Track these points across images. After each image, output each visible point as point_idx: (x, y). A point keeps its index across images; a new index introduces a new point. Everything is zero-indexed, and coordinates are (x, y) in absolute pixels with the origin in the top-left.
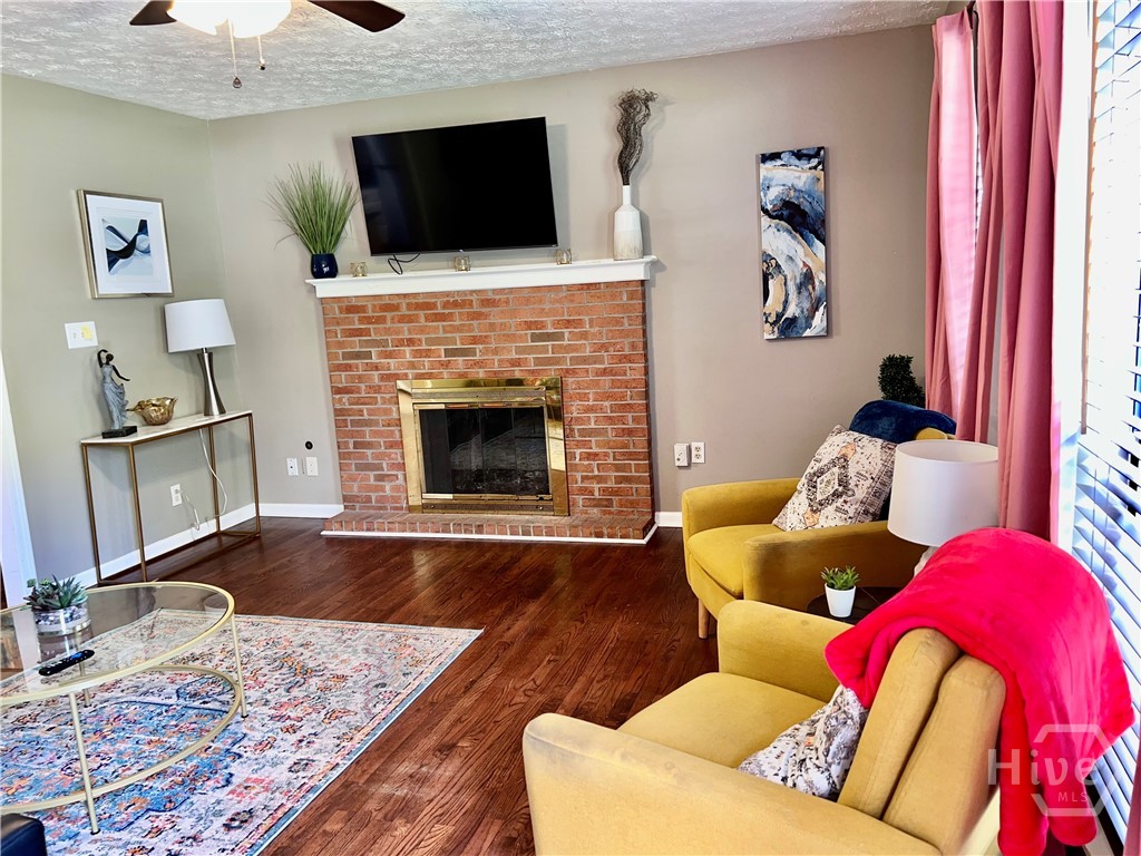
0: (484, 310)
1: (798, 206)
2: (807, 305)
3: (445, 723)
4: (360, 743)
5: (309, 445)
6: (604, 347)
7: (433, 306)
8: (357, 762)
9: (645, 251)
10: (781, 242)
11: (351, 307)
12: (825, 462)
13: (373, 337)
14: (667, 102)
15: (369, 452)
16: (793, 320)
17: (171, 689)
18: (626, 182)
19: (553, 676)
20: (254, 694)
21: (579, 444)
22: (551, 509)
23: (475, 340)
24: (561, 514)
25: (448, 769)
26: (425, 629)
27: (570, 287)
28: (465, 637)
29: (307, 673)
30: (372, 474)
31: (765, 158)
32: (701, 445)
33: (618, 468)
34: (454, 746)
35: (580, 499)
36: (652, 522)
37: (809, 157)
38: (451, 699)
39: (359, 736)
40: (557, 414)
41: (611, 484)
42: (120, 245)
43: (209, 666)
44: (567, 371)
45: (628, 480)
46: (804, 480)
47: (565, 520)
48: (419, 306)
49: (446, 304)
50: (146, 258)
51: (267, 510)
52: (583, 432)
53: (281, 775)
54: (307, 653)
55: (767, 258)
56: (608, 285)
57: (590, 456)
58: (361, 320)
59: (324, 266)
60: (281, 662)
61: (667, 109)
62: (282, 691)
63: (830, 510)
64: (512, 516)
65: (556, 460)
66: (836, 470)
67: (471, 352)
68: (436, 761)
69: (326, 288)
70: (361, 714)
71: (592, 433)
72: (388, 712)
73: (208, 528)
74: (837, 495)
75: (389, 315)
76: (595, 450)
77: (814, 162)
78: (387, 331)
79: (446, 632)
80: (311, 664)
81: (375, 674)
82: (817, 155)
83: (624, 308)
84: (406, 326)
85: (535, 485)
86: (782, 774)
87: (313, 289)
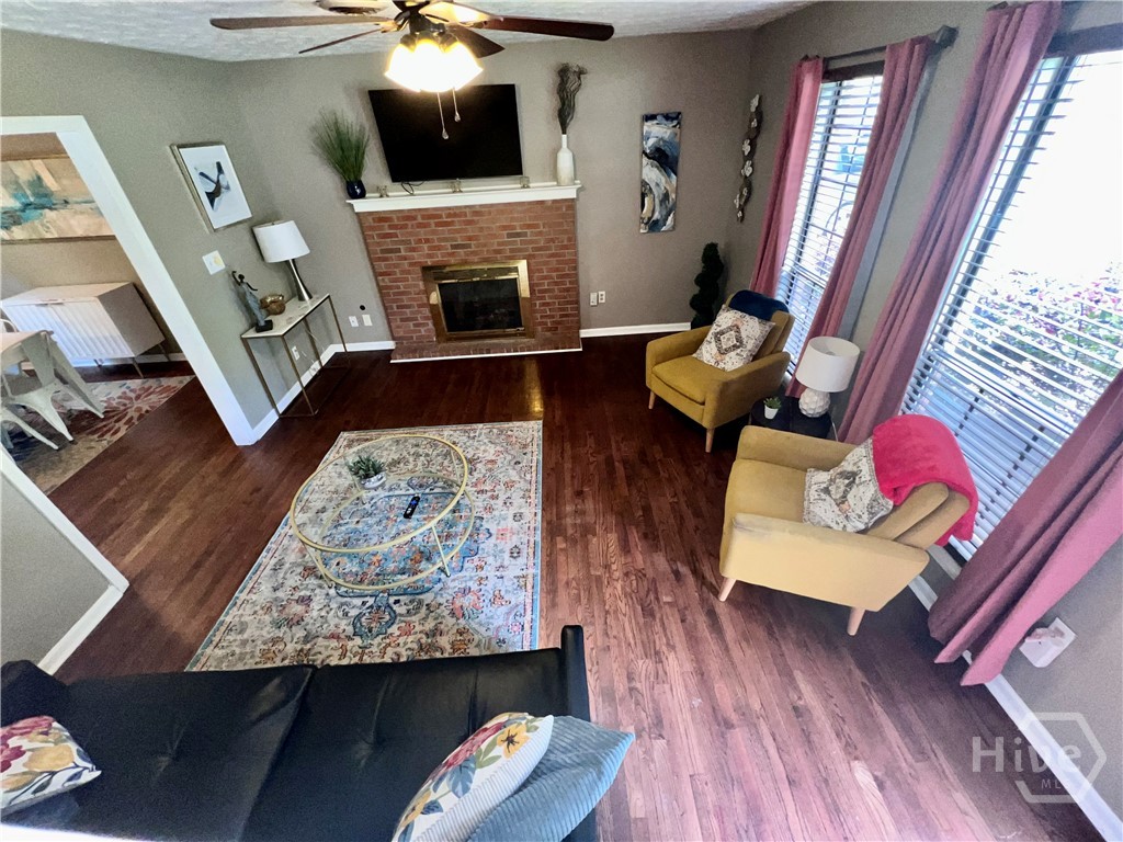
0: (475, 218)
1: (664, 151)
2: (664, 213)
3: (568, 480)
4: (536, 499)
5: (363, 308)
6: (552, 240)
7: (440, 216)
10: (652, 174)
11: (381, 218)
12: (723, 327)
13: (400, 238)
15: (408, 311)
16: (656, 222)
18: (564, 133)
22: (524, 335)
23: (470, 238)
24: (530, 337)
25: (590, 505)
28: (536, 426)
29: (471, 461)
30: (411, 324)
31: (647, 118)
32: (604, 293)
33: (561, 309)
35: (540, 329)
37: (673, 119)
39: (532, 495)
41: (558, 319)
42: (211, 188)
45: (566, 316)
46: (710, 336)
47: (532, 342)
48: (431, 217)
49: (449, 216)
50: (230, 193)
52: (540, 291)
53: (513, 524)
55: (644, 184)
56: (553, 201)
57: (544, 304)
58: (390, 227)
59: (355, 189)
63: (733, 354)
64: (503, 341)
66: (732, 333)
67: (469, 246)
68: (580, 501)
69: (360, 206)
70: (522, 482)
71: (545, 291)
72: (534, 478)
74: (736, 347)
75: (409, 223)
77: (675, 122)
78: (411, 234)
81: (508, 456)
82: (677, 118)
83: (563, 216)
84: (422, 230)
85: (514, 323)
87: (351, 206)
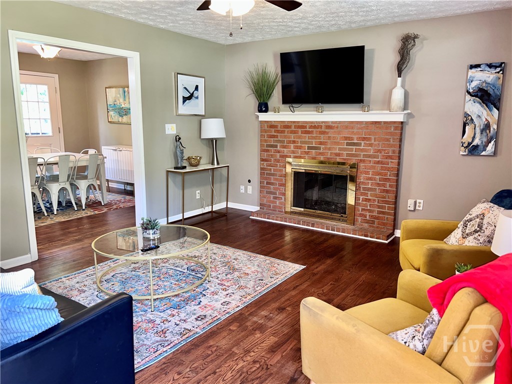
0: (327, 130)
1: (486, 91)
2: (485, 140)
3: (283, 299)
4: (249, 300)
5: (249, 181)
6: (379, 151)
7: (305, 127)
8: (246, 307)
9: (405, 107)
10: (475, 108)
11: (272, 125)
12: (474, 215)
13: (279, 139)
14: (425, 39)
15: (272, 187)
16: (477, 147)
17: (186, 267)
18: (400, 76)
19: (331, 290)
20: (214, 274)
21: (362, 194)
22: (345, 221)
23: (321, 143)
24: (350, 224)
25: (280, 317)
26: (282, 262)
27: (367, 123)
28: (298, 268)
29: (234, 270)
30: (272, 196)
31: (472, 67)
32: (422, 201)
33: (379, 207)
34: (285, 309)
35: (360, 219)
36: (393, 234)
37: (496, 67)
38: (288, 291)
39: (249, 297)
40: (353, 179)
41: (375, 214)
42: (187, 95)
43: (200, 261)
44: (361, 160)
45: (383, 213)
46: (462, 223)
47: (351, 227)
48: (300, 127)
49: (311, 127)
50: (197, 100)
51: (231, 205)
52: (365, 189)
53: (218, 305)
54: (236, 262)
55: (467, 115)
56: (385, 122)
57: (366, 200)
58: (275, 131)
59: (263, 107)
60: (226, 264)
61: (425, 42)
62: (224, 275)
63: (471, 238)
64: (328, 222)
65: (351, 200)
66: (478, 220)
67: (318, 148)
68: (276, 313)
69: (263, 117)
70: (252, 289)
71: (369, 189)
72: (262, 290)
73: (208, 209)
74: (476, 231)
75: (286, 130)
76: (369, 197)
77: (498, 69)
78: (285, 137)
79: (291, 264)
80: (237, 267)
81: (259, 275)
82: (500, 66)
83: (391, 134)
84: (293, 135)
85: (339, 210)
86: (405, 340)
87: (258, 117)
